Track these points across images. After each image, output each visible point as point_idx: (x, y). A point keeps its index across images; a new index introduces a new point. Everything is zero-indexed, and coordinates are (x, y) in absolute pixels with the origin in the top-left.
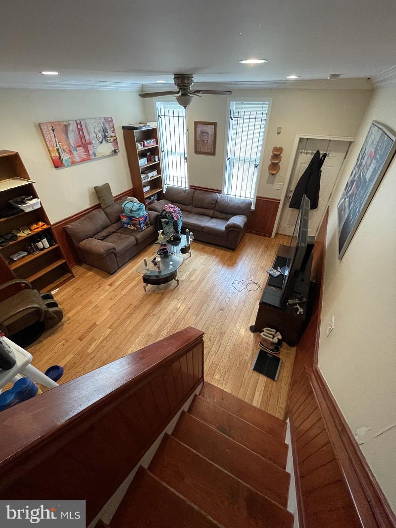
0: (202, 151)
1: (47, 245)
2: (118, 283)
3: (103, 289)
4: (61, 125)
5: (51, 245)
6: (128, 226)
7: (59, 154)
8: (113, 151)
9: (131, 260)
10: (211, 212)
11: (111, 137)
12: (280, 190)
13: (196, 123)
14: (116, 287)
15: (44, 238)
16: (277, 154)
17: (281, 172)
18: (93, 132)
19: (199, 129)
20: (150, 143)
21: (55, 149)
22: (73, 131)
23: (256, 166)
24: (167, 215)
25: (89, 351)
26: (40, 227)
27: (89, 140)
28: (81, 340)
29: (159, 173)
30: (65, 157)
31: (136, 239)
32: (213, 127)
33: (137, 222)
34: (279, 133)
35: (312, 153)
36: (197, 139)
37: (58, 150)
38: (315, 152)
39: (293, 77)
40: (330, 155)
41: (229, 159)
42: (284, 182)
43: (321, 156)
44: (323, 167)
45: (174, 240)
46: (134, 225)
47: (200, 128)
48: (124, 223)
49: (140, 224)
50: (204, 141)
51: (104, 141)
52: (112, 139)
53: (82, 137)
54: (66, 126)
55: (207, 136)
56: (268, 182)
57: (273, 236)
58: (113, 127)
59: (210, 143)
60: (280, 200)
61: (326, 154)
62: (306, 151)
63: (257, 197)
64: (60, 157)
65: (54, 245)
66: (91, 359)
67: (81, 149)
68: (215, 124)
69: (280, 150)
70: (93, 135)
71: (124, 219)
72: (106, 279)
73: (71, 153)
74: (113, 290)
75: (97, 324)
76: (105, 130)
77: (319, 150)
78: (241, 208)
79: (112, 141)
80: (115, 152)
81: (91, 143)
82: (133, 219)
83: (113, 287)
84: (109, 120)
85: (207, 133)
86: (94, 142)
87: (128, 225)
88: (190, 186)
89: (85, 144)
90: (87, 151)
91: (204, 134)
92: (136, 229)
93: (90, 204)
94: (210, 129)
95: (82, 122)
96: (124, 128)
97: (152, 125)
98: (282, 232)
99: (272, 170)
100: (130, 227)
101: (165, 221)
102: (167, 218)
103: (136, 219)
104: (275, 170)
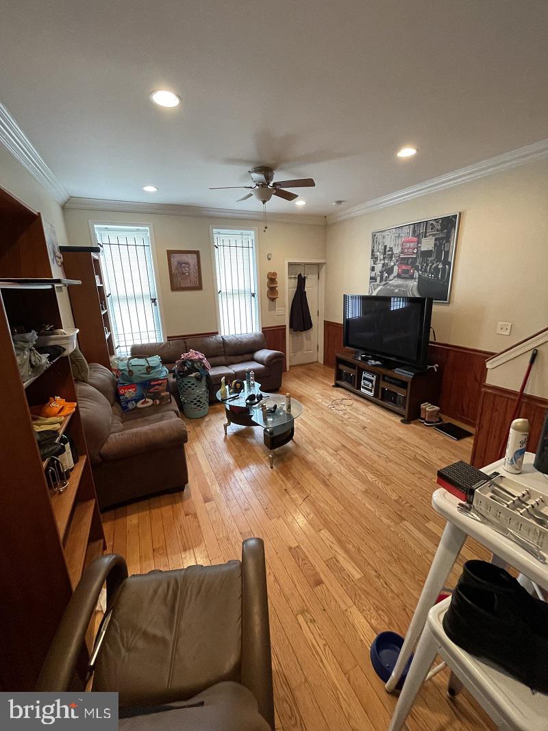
0: (182, 286)
6: (139, 405)
10: (223, 359)
11: (59, 258)
12: (282, 315)
13: (170, 253)
16: (272, 279)
17: (279, 297)
23: (253, 295)
25: (357, 575)
28: (319, 582)
32: (195, 256)
33: (160, 388)
34: (269, 259)
36: (173, 271)
38: (297, 276)
41: (220, 291)
42: (284, 306)
47: (176, 259)
48: (128, 402)
50: (184, 274)
51: (55, 260)
52: (59, 261)
55: (188, 267)
56: (270, 310)
57: (288, 369)
58: (57, 243)
59: (194, 275)
62: (292, 276)
63: (262, 329)
66: (379, 576)
68: (197, 253)
69: (275, 274)
71: (129, 393)
76: (53, 244)
79: (60, 264)
82: (152, 383)
84: (53, 230)
85: (188, 264)
87: (137, 401)
88: (168, 338)
91: (183, 265)
94: (191, 259)
98: (293, 364)
99: (271, 295)
100: (143, 403)
101: (195, 376)
102: (198, 371)
103: (160, 382)
104: (274, 294)
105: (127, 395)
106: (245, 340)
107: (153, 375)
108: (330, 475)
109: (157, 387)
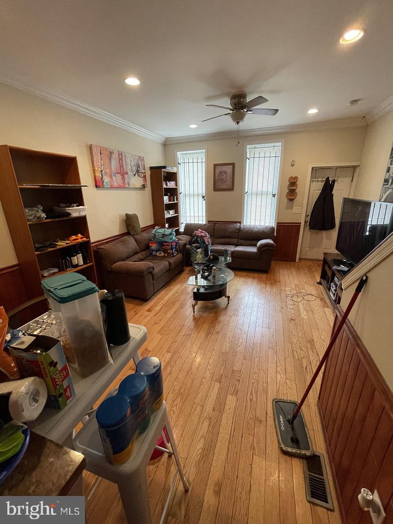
0: (221, 187)
1: (81, 263)
2: (158, 308)
3: (141, 315)
4: (107, 150)
5: (85, 263)
6: (158, 254)
7: (102, 175)
8: (142, 185)
9: (163, 288)
10: (235, 241)
11: (142, 173)
12: (301, 212)
13: (216, 166)
14: (156, 312)
15: (80, 253)
16: (293, 182)
17: (298, 198)
18: (130, 165)
19: (219, 170)
20: (171, 185)
21: (100, 170)
22: (115, 159)
23: (274, 196)
24: (199, 239)
26: (79, 238)
27: (126, 170)
29: (177, 212)
30: (106, 180)
31: (170, 264)
32: (232, 167)
33: (168, 247)
34: (293, 165)
35: (322, 181)
36: (216, 178)
37: (101, 171)
38: (325, 179)
39: (313, 111)
40: (338, 181)
41: (247, 192)
43: (331, 182)
44: (333, 191)
45: (213, 259)
46: (165, 251)
48: (153, 251)
49: (172, 249)
50: (222, 179)
51: (136, 174)
52: (142, 174)
53: (121, 166)
54: (111, 153)
55: (225, 175)
56: (287, 208)
57: (297, 261)
58: (144, 165)
59: (229, 180)
60: (300, 223)
61: (335, 180)
62: (316, 180)
63: (278, 223)
64: (102, 179)
65: (88, 263)
67: (119, 176)
68: (233, 164)
69: (296, 178)
70: (129, 167)
71: (154, 246)
72: (141, 306)
73: (111, 177)
74: (155, 315)
75: (148, 349)
76: (138, 166)
77: (328, 177)
78: (266, 232)
79: (142, 176)
80: (144, 186)
81: (127, 173)
82: (164, 244)
83: (153, 313)
84: (141, 159)
85: (226, 172)
86: (129, 173)
87: (157, 252)
88: (208, 221)
89: (123, 174)
90: (123, 179)
91: (223, 173)
92: (166, 255)
93: (120, 231)
94: (229, 169)
95: (123, 154)
96: (151, 168)
97: (174, 170)
98: (304, 257)
99: (290, 196)
100: (159, 254)
101: (196, 246)
102: (198, 243)
103: (168, 244)
104: (293, 195)
105: (153, 247)
106: (256, 230)
107: (166, 239)
108: (218, 333)
109: (166, 246)
